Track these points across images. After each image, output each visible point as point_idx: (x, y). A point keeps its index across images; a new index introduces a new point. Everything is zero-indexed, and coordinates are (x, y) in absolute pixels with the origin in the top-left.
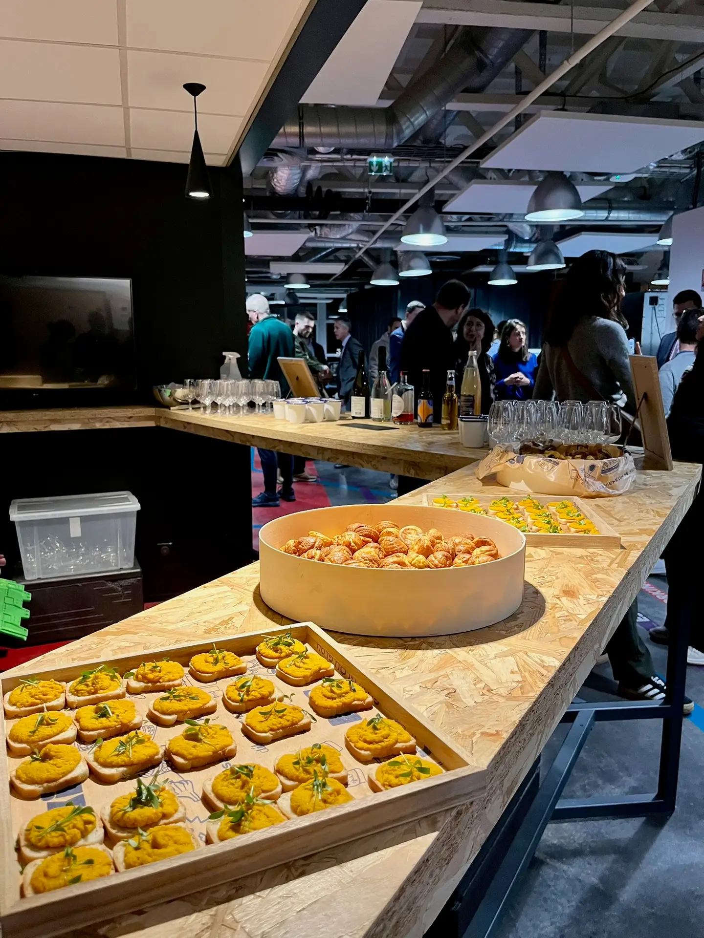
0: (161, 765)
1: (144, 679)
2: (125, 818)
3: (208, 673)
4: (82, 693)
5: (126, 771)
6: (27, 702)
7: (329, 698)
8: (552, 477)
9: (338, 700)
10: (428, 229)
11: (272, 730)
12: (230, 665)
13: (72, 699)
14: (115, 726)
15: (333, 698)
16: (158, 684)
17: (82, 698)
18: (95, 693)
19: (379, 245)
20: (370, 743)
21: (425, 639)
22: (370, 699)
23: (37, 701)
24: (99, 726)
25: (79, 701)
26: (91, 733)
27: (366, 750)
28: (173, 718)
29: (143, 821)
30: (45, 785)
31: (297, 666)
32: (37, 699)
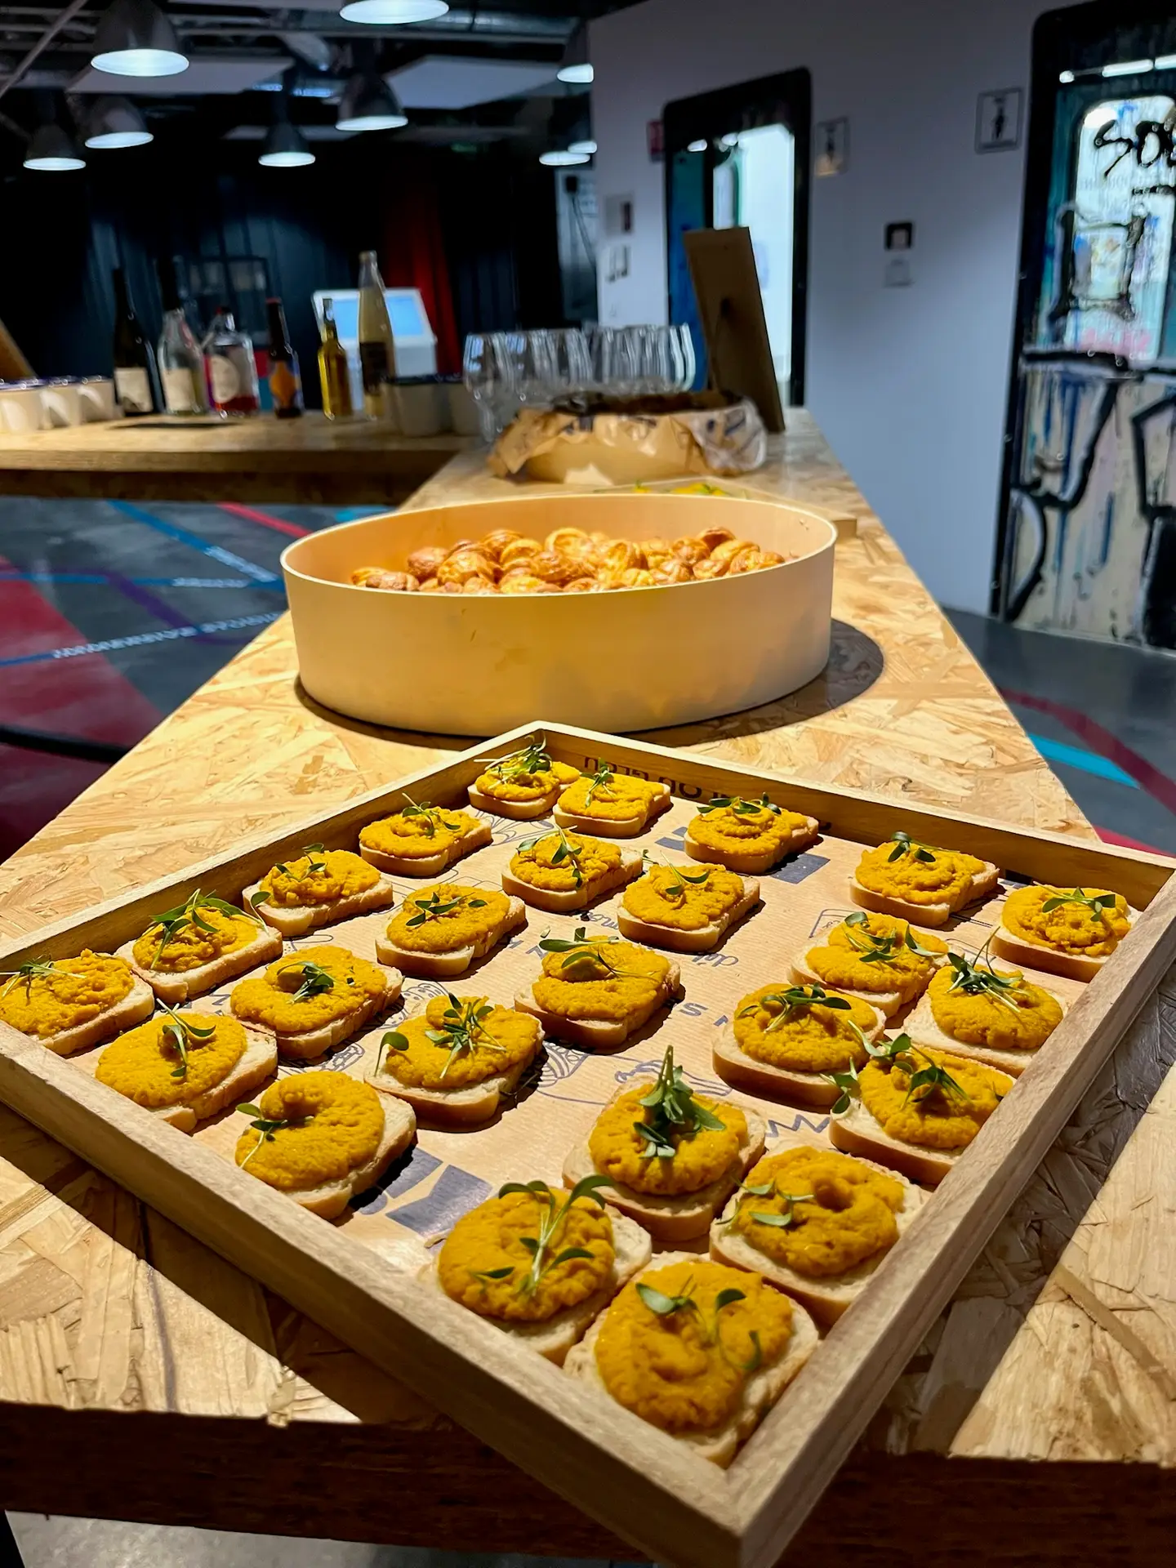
0: (548, 1051)
1: (305, 897)
2: (677, 1173)
3: (432, 855)
4: (187, 963)
5: (505, 1085)
6: (65, 1016)
7: (743, 837)
8: (648, 449)
9: (765, 835)
10: (145, 42)
11: (712, 918)
12: (463, 829)
13: (168, 980)
14: (361, 1005)
15: (754, 835)
16: (343, 901)
17: (193, 974)
18: (216, 954)
19: (33, 80)
20: (934, 888)
21: (745, 716)
22: (813, 823)
23: (90, 1007)
24: (326, 1014)
25: (191, 982)
26: (317, 1034)
27: (937, 903)
28: (465, 954)
29: (720, 1164)
30: (353, 1175)
31: (602, 801)
32: (84, 1003)
